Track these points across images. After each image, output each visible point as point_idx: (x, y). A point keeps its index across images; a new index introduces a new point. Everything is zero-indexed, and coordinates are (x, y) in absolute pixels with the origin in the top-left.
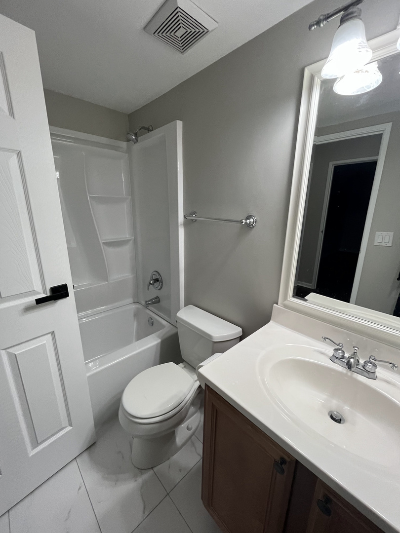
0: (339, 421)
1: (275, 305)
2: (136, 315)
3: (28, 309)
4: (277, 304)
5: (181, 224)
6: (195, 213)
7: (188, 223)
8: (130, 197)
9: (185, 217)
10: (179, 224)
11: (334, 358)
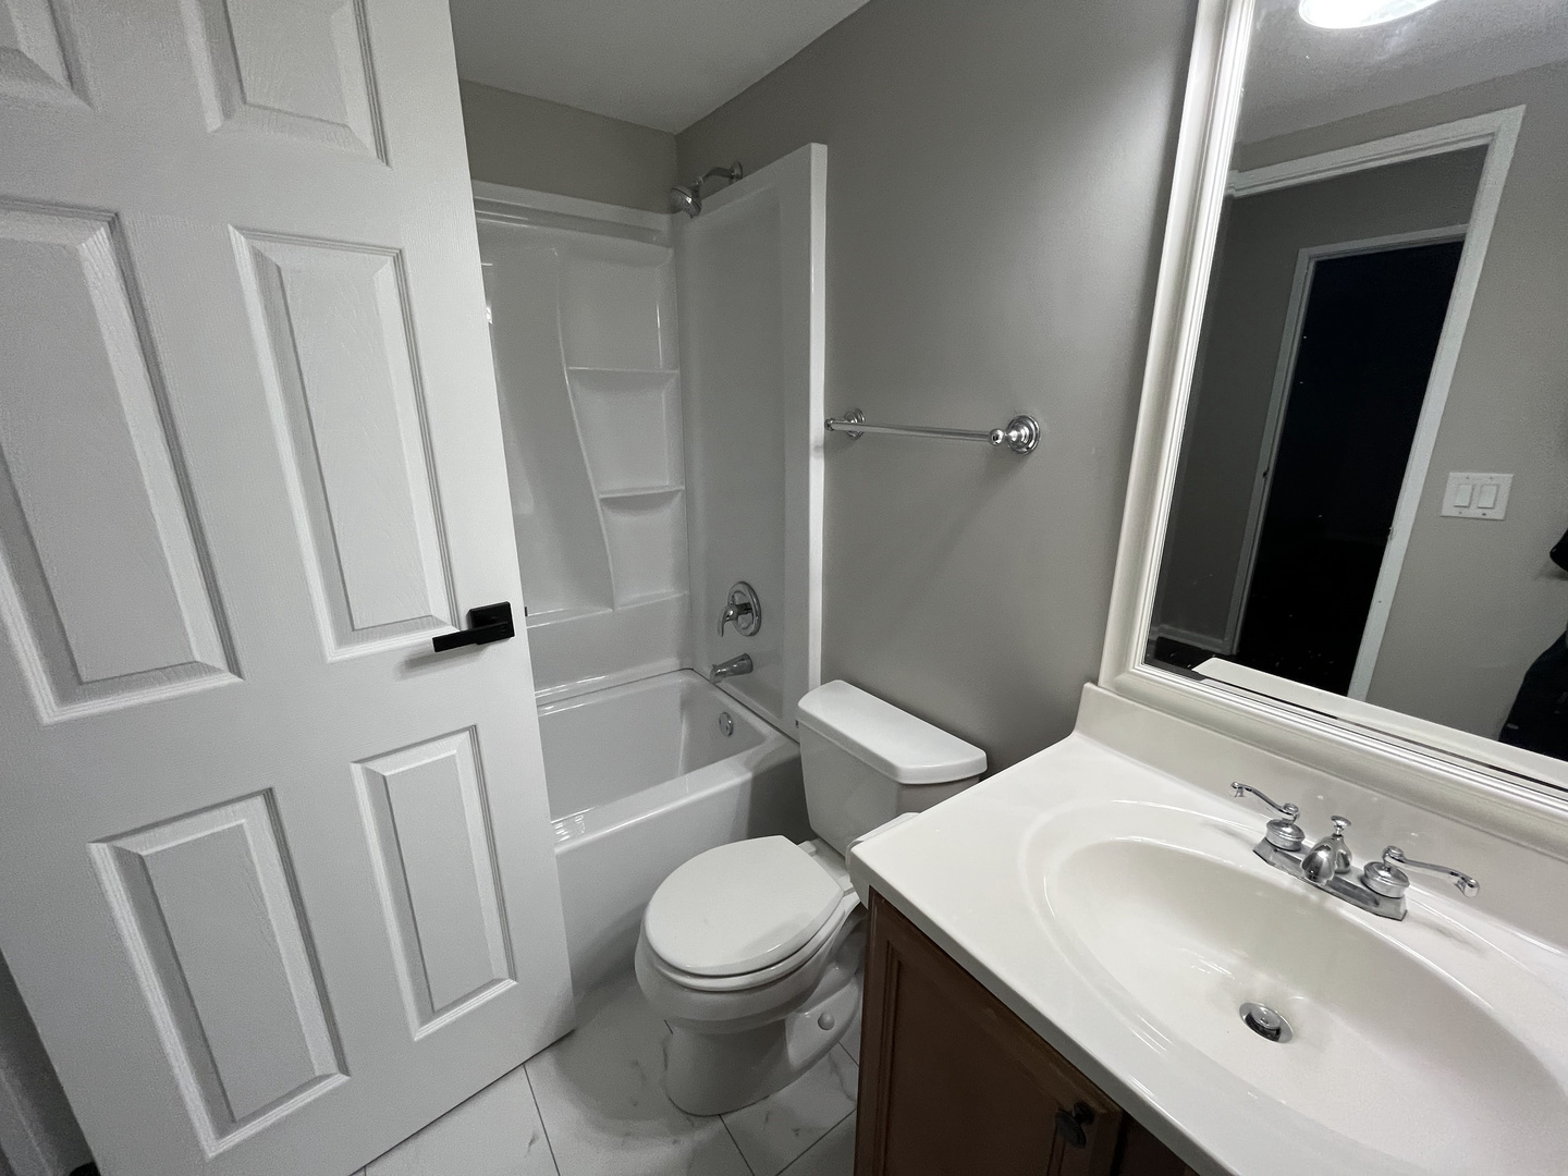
0: (1274, 1034)
1: (1088, 685)
2: (687, 704)
3: (416, 662)
4: (1095, 681)
5: (817, 448)
6: (857, 413)
7: (837, 443)
8: (677, 371)
9: (827, 425)
10: (812, 447)
11: (1268, 850)
